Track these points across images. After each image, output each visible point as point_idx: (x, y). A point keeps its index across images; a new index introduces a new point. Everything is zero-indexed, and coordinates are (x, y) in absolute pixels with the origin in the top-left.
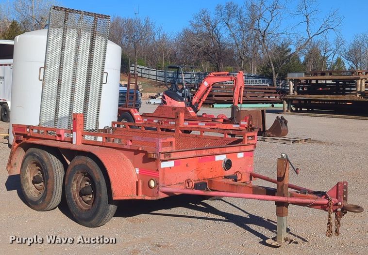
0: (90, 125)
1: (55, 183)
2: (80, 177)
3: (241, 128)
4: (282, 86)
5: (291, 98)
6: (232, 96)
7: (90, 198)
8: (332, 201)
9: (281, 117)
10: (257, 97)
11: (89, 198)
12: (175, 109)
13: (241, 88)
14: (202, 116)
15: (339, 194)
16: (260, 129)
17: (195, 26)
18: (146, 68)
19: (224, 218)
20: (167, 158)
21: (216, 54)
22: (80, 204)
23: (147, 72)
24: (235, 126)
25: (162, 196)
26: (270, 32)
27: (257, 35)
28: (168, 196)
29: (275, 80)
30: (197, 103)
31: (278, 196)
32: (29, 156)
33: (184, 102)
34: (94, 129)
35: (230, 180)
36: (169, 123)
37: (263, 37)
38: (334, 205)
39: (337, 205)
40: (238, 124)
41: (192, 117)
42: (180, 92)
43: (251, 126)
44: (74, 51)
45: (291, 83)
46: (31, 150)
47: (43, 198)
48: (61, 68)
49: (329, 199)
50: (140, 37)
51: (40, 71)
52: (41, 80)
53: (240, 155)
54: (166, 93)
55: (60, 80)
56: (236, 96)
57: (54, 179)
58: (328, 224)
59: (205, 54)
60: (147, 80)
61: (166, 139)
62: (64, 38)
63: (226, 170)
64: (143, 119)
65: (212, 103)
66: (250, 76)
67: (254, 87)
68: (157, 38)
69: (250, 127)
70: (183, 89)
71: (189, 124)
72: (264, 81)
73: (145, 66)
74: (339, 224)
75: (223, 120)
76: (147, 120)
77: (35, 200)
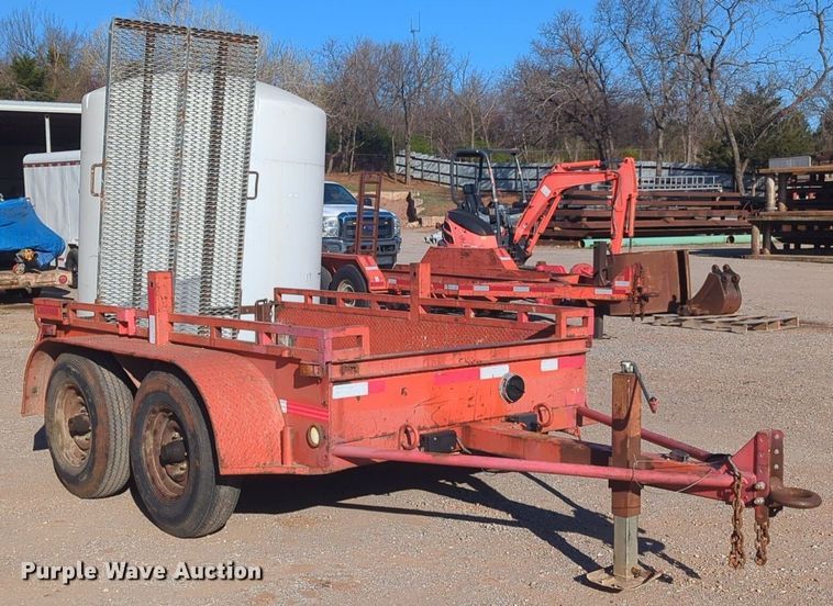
0: (221, 298)
1: (112, 434)
2: (161, 422)
3: (616, 297)
4: (757, 190)
5: (770, 218)
6: (608, 219)
7: (182, 469)
8: (743, 479)
9: (725, 267)
10: (693, 218)
11: (180, 469)
12: (467, 255)
13: (629, 200)
14: (535, 270)
15: (759, 462)
16: (674, 297)
17: (546, 53)
18: (431, 158)
19: (510, 518)
20: (348, 375)
21: (597, 119)
22: (161, 484)
23: (434, 167)
24: (602, 293)
25: (339, 465)
26: (727, 60)
27: (696, 69)
28: (355, 466)
29: (740, 177)
30: (526, 239)
31: (615, 466)
32: (60, 372)
33: (494, 237)
34: (232, 305)
35: (517, 426)
36: (446, 287)
37: (710, 71)
38: (748, 490)
39: (753, 488)
40: (609, 286)
41: (508, 272)
42: (486, 212)
43: (640, 289)
44: (172, 123)
45: (771, 182)
46: (64, 357)
47: (89, 468)
48: (143, 165)
49: (734, 475)
50: (417, 85)
51: (93, 174)
52: (97, 195)
53: (549, 365)
54: (452, 216)
55: (141, 194)
56: (618, 220)
57: (109, 425)
58: (733, 536)
59: (570, 118)
60: (434, 188)
61: (344, 330)
62: (147, 94)
63: (509, 402)
64: (387, 280)
65: (581, 235)
66: (680, 169)
67: (690, 195)
68: (457, 87)
69: (638, 294)
70: (491, 205)
71: (491, 289)
72: (709, 181)
73: (430, 154)
74: (765, 535)
75: (577, 277)
76: (394, 281)
77: (74, 474)
